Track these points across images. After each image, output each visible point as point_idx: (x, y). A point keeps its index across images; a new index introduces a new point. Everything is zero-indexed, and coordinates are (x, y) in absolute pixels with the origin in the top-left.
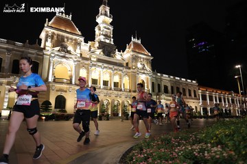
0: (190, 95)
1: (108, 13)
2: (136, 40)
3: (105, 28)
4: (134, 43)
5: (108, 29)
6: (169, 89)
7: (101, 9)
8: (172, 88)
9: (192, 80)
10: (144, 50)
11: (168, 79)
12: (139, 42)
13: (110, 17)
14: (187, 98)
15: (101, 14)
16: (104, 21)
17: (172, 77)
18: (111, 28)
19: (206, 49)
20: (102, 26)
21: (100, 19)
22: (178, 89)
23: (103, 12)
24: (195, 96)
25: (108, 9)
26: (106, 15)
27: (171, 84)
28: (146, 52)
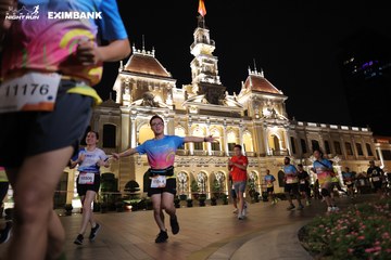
0: (361, 153)
1: (208, 38)
2: (256, 74)
3: (205, 61)
4: (254, 78)
5: (210, 62)
6: (322, 145)
7: (196, 34)
8: (326, 143)
9: (360, 126)
10: (270, 88)
11: (318, 129)
12: (262, 75)
13: (211, 44)
14: (356, 159)
15: (198, 42)
16: (202, 51)
17: (323, 125)
18: (215, 60)
19: (378, 71)
20: (200, 59)
21: (196, 50)
22: (337, 144)
23: (200, 38)
24: (370, 153)
25: (206, 33)
26: (204, 42)
27: (323, 137)
28: (275, 90)
